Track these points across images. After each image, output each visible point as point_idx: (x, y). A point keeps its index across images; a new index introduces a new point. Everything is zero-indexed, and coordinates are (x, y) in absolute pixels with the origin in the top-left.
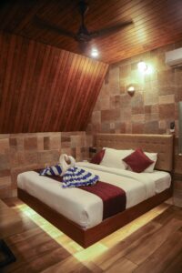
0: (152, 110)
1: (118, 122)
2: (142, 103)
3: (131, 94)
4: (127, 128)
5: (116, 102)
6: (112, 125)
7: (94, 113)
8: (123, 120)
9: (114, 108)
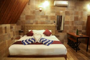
0: (48, 17)
1: (34, 20)
2: (45, 14)
3: (41, 11)
4: (38, 22)
5: (34, 13)
6: (32, 21)
7: (21, 16)
8: (37, 20)
9: (32, 15)
